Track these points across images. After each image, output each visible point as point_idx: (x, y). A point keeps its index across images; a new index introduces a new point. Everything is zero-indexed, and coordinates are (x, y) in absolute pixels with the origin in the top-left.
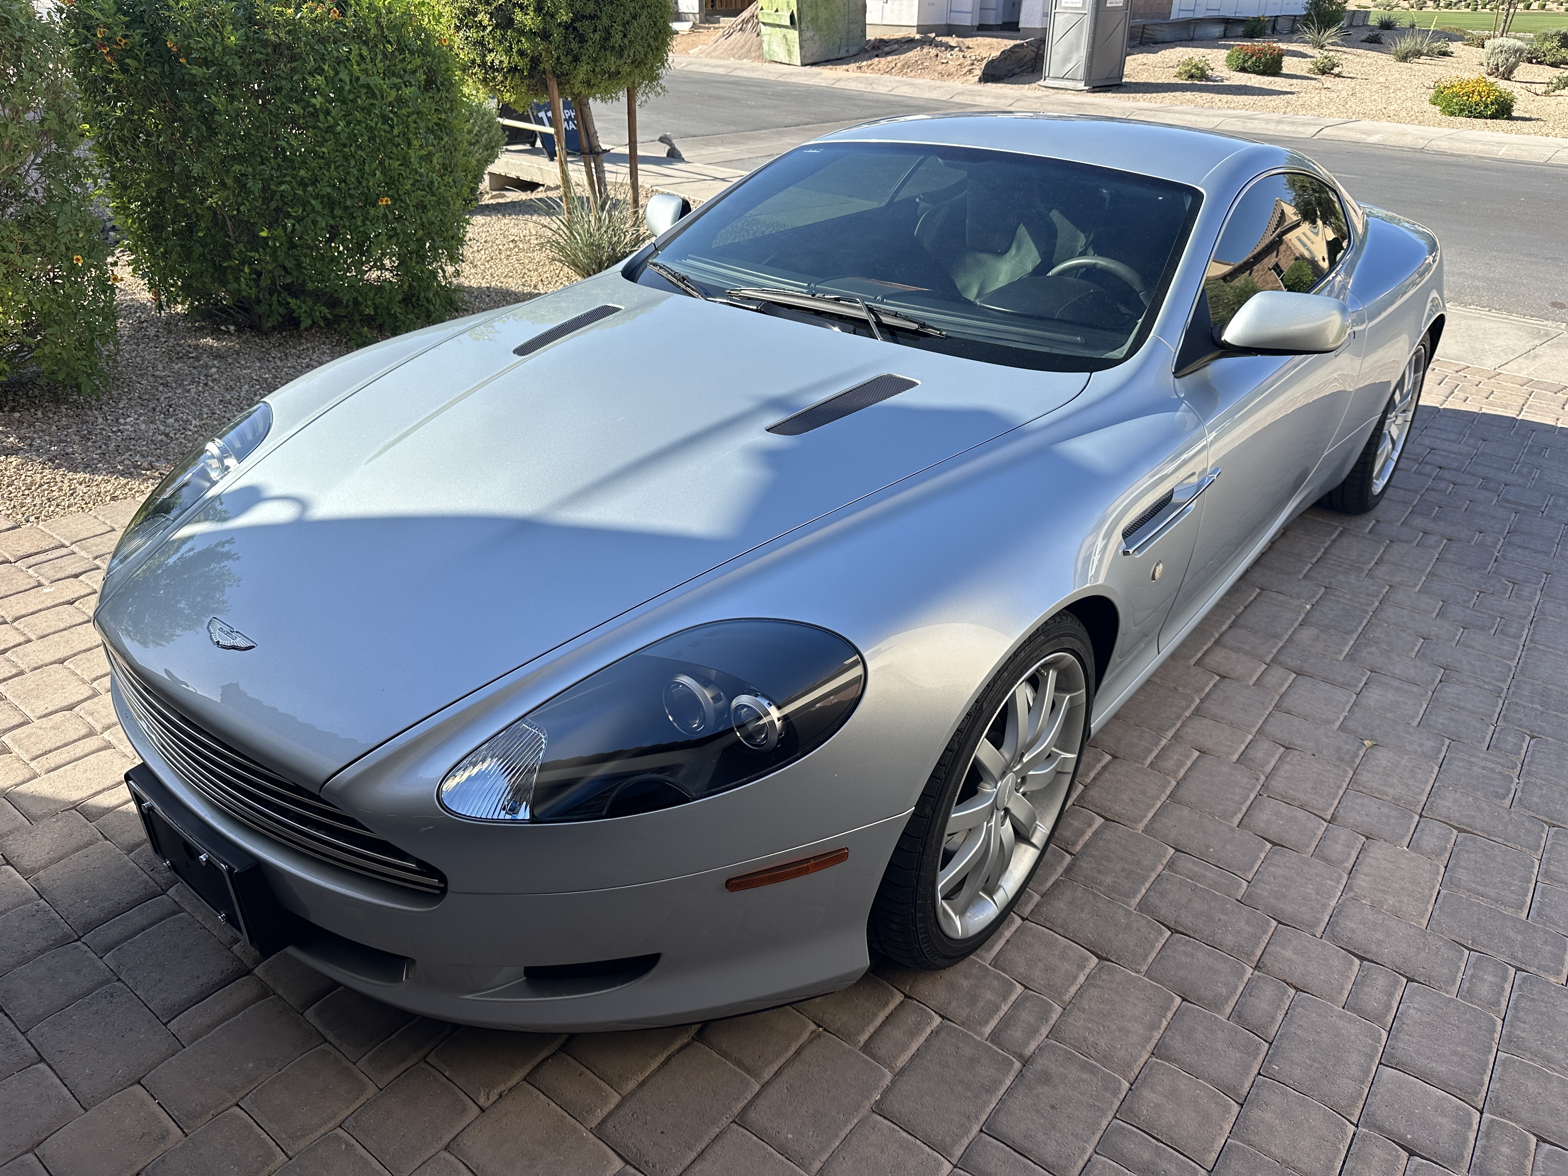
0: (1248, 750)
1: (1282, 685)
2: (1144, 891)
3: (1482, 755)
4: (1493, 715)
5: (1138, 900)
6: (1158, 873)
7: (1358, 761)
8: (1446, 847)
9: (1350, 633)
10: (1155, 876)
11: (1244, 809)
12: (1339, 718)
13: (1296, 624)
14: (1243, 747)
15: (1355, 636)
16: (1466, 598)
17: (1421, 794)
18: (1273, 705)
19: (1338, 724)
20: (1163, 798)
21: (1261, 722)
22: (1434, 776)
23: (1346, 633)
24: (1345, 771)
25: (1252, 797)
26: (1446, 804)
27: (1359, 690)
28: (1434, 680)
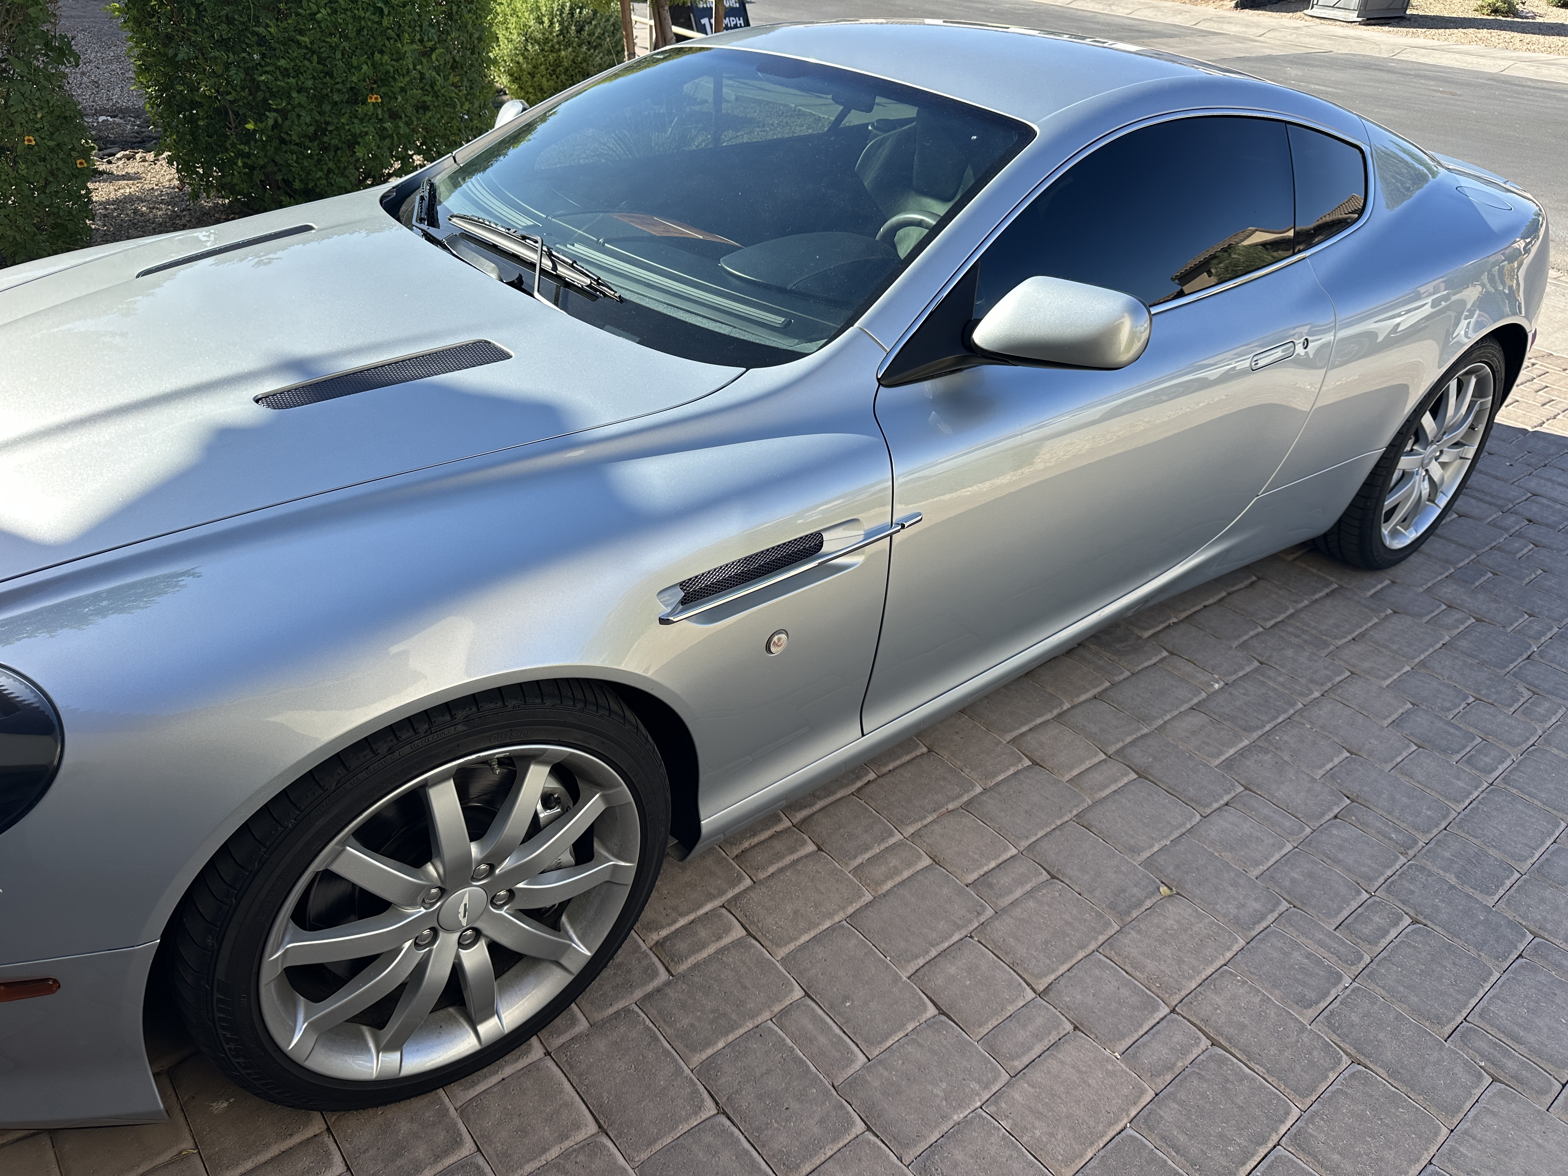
0: (997, 871)
1: (1106, 786)
2: (721, 1045)
3: (1319, 936)
4: (1376, 878)
5: (704, 1057)
6: (756, 1023)
7: (1134, 914)
8: (1174, 1064)
9: (1248, 729)
10: (751, 1026)
11: (934, 953)
12: (1152, 846)
13: (1186, 706)
14: (993, 864)
15: (1255, 735)
16: (1448, 705)
17: (1191, 978)
18: (1075, 812)
19: (1147, 854)
20: (840, 916)
21: (1040, 835)
22: (1229, 955)
23: (1245, 730)
24: (1108, 924)
25: (956, 937)
26: (1218, 1000)
27: (1209, 811)
28: (1323, 814)
